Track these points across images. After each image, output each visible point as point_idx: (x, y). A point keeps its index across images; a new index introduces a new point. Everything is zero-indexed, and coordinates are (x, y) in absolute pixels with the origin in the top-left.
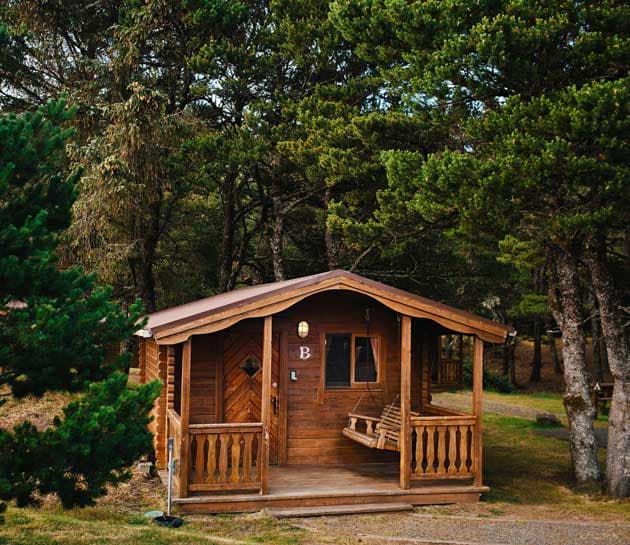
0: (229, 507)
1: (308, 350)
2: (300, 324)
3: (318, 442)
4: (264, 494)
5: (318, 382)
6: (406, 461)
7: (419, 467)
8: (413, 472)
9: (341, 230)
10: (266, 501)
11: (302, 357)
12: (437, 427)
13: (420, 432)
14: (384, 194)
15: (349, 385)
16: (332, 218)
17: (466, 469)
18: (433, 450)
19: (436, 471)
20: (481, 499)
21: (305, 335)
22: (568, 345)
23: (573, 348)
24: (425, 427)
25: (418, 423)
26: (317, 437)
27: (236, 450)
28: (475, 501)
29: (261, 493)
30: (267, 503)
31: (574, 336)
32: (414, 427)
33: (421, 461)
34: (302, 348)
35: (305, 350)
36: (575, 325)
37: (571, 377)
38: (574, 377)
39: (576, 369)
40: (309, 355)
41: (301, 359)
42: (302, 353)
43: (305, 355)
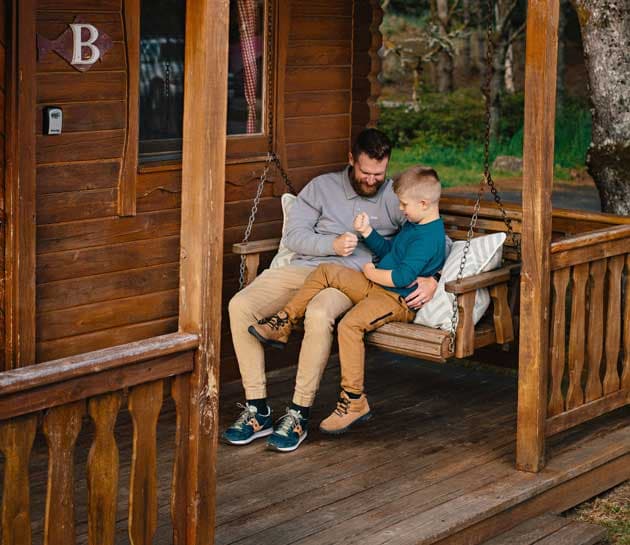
1: (95, 33)
6: (541, 385)
7: (556, 394)
8: (547, 413)
11: (77, 59)
12: (591, 265)
13: (561, 286)
19: (584, 400)
24: (573, 268)
32: (552, 273)
33: (561, 375)
34: (77, 29)
35: (86, 36)
37: (616, 99)
38: (621, 101)
39: (623, 82)
40: (96, 54)
41: (75, 68)
42: (78, 44)
43: (87, 52)
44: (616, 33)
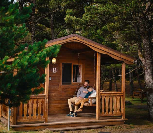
0: (33, 128)
1: (56, 69)
2: (53, 59)
3: (60, 106)
4: (46, 123)
5: (59, 82)
6: (99, 109)
7: (103, 112)
8: (101, 114)
9: (72, 21)
10: (47, 125)
11: (53, 72)
12: (109, 96)
13: (103, 98)
14: (87, 7)
15: (71, 83)
16: (68, 16)
17: (119, 112)
18: (108, 105)
19: (109, 113)
20: (125, 124)
21: (55, 63)
22: (147, 69)
23: (149, 70)
24: (105, 96)
25: (103, 95)
26: (59, 104)
27: (35, 105)
28: (123, 124)
29: (45, 122)
30: (48, 126)
31: (149, 66)
32: (101, 96)
33: (104, 109)
34: (53, 69)
35: (55, 69)
36: (150, 62)
37: (148, 81)
38: (149, 81)
39: (150, 78)
40: (56, 71)
41: (53, 73)
42: (54, 70)
43: (55, 71)
44: (149, 71)
